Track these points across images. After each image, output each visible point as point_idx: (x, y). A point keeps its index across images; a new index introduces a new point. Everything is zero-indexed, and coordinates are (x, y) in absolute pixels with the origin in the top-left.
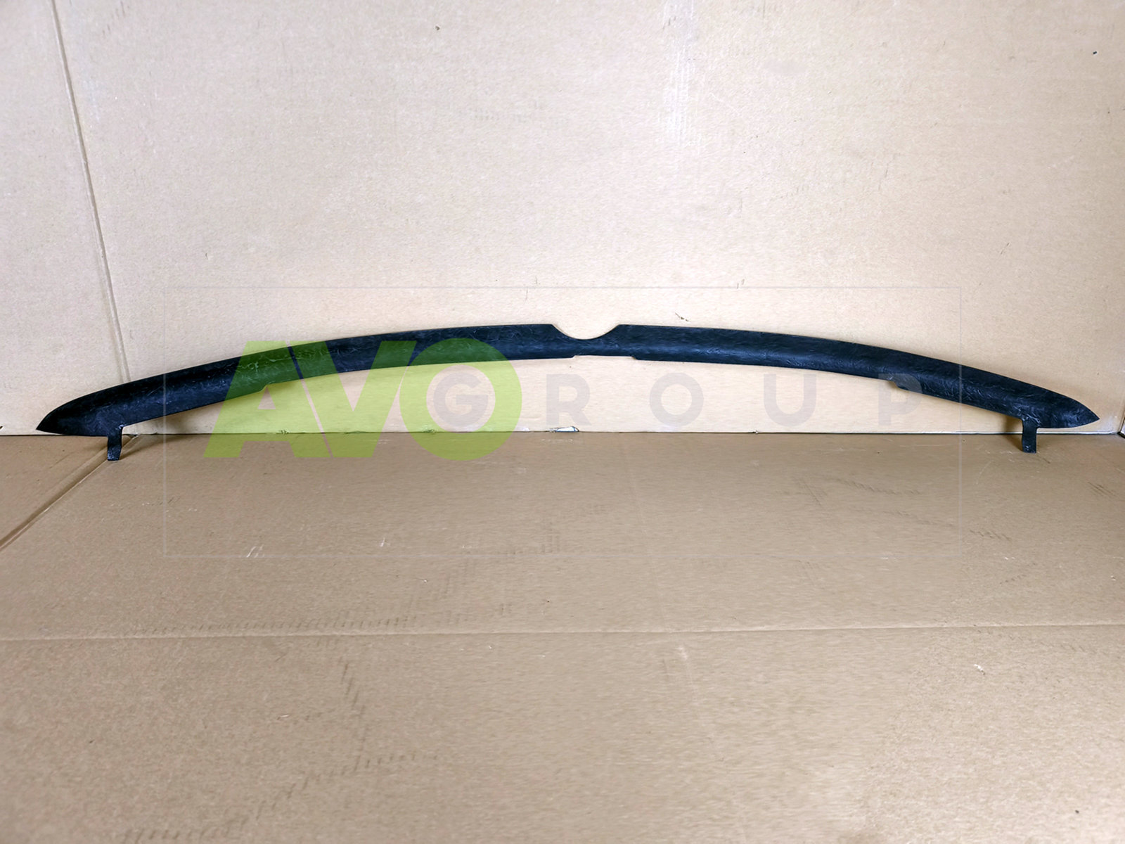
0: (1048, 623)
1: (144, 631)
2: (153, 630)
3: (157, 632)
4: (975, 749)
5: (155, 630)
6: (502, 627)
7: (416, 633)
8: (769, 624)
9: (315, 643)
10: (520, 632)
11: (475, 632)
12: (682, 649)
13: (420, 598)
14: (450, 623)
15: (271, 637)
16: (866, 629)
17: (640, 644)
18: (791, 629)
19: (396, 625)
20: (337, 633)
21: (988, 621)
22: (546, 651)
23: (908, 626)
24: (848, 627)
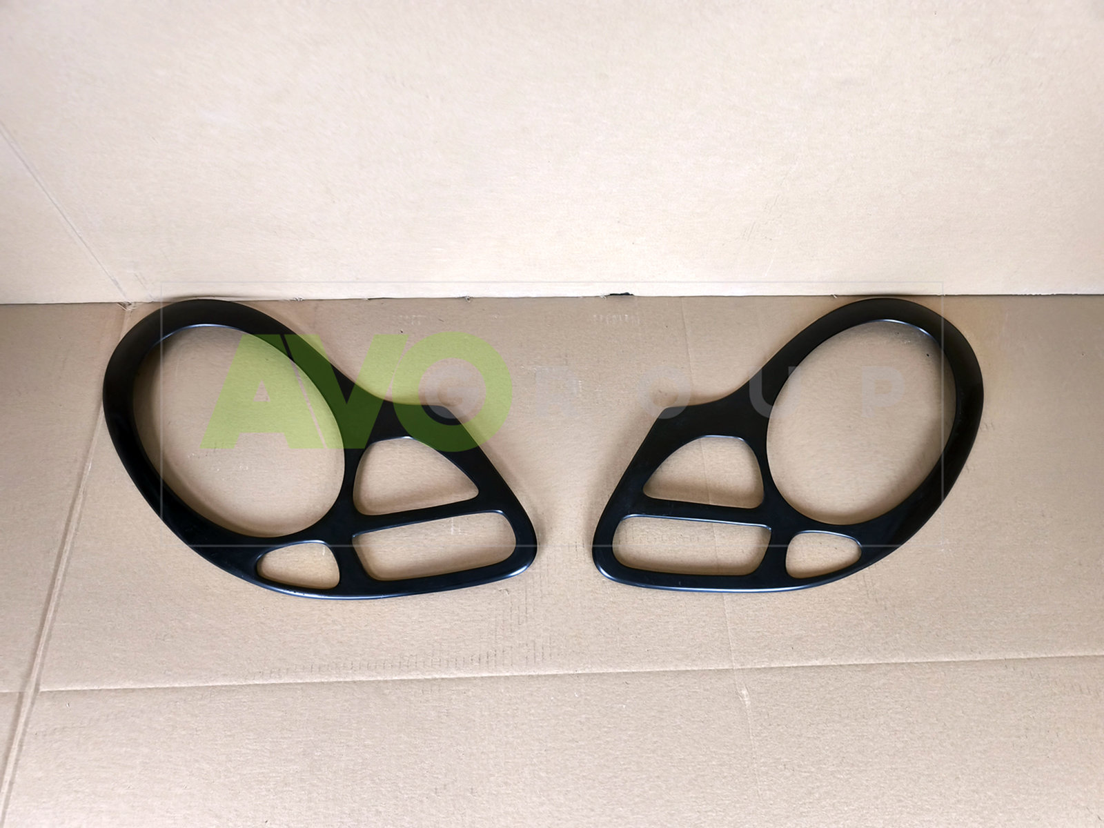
1: (262, 674)
2: (269, 672)
3: (272, 675)
5: (271, 673)
6: (584, 664)
7: (508, 674)
8: (823, 656)
9: (421, 691)
10: (601, 672)
11: (561, 672)
12: (744, 692)
13: (504, 621)
14: (537, 659)
15: (379, 681)
16: (909, 664)
17: (708, 687)
18: (842, 663)
19: (487, 662)
20: (437, 676)
21: (1017, 651)
22: (626, 699)
23: (947, 660)
24: (893, 661)
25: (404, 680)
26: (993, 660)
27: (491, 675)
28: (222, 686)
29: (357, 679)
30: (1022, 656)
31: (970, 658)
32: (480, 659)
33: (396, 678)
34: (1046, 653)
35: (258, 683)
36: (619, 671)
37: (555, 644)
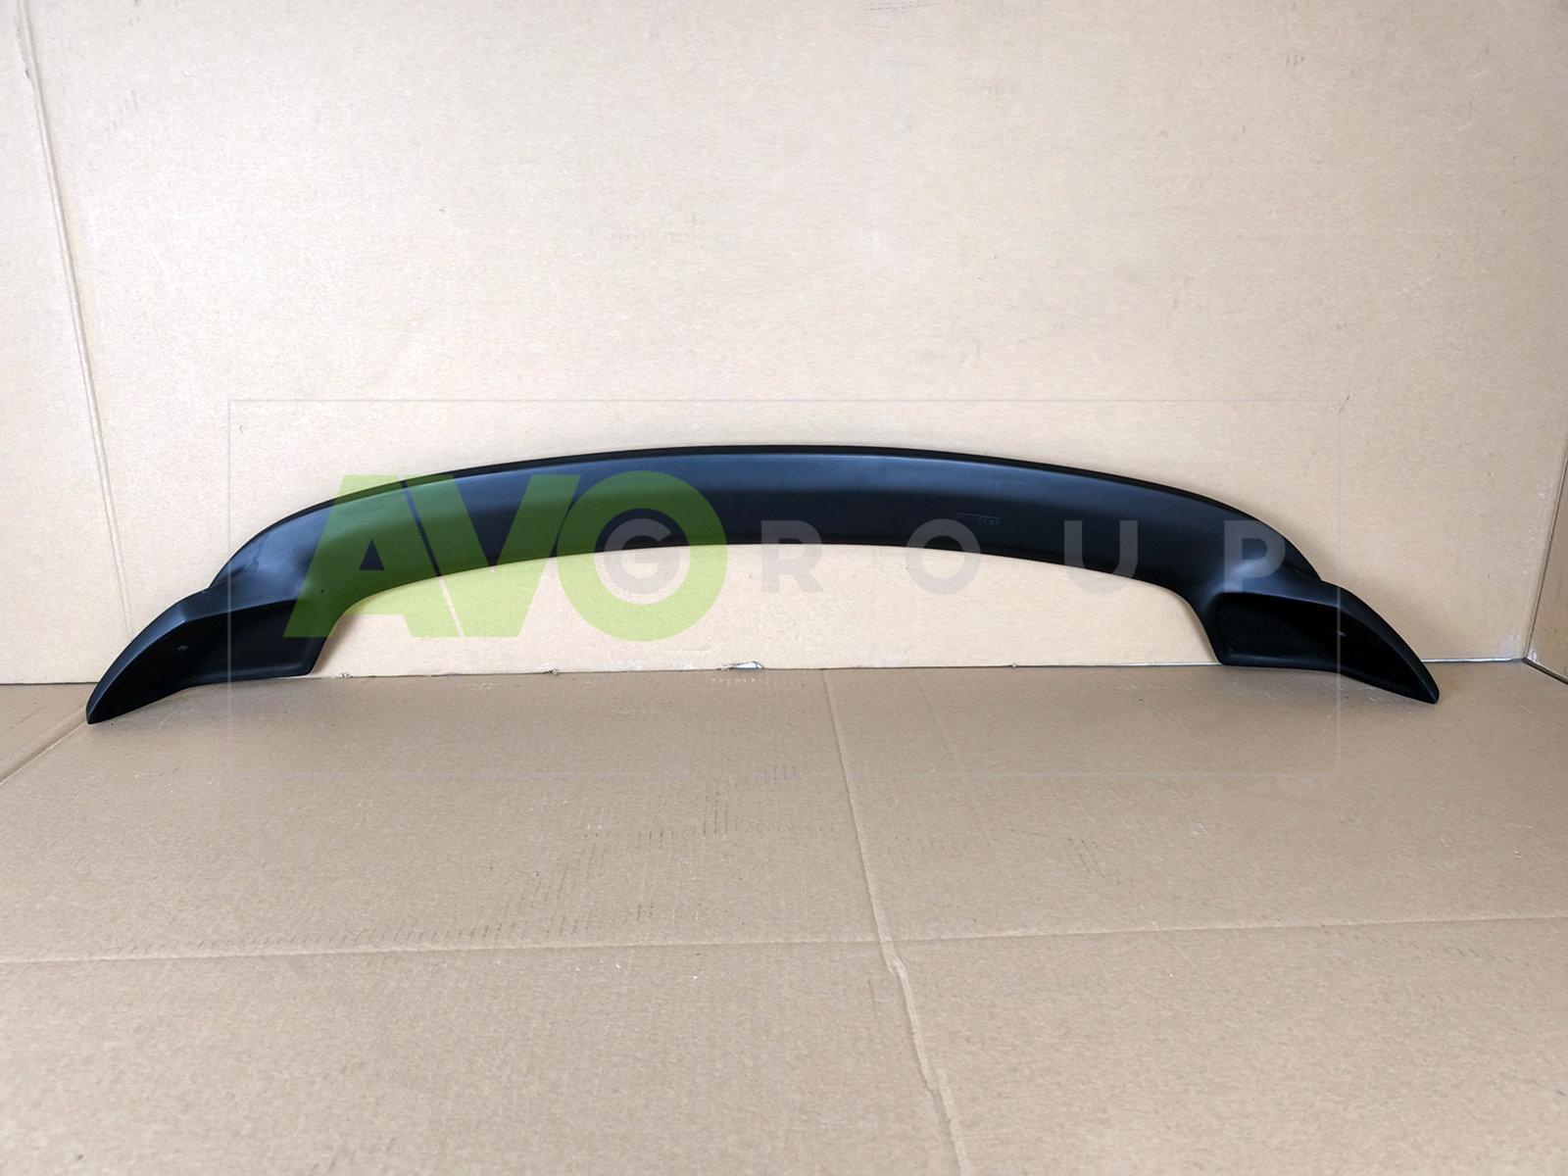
0: (1424, 919)
1: (119, 950)
2: (132, 948)
3: (136, 951)
4: (1320, 1097)
5: (135, 948)
6: (638, 937)
7: (513, 948)
8: (1024, 926)
9: (365, 964)
10: (664, 944)
11: (599, 944)
12: (898, 963)
13: (522, 899)
14: (564, 933)
15: (302, 955)
16: (1165, 932)
17: (838, 959)
18: (1057, 933)
19: (484, 936)
20: (398, 949)
21: (1339, 918)
22: (699, 970)
23: (1226, 927)
24: (1139, 930)
25: (344, 954)
26: (1303, 928)
27: (483, 947)
28: (49, 962)
29: (267, 953)
30: (1350, 923)
31: (1265, 924)
32: (473, 933)
33: (332, 952)
34: (1387, 919)
35: (107, 958)
36: (694, 943)
37: (596, 919)
